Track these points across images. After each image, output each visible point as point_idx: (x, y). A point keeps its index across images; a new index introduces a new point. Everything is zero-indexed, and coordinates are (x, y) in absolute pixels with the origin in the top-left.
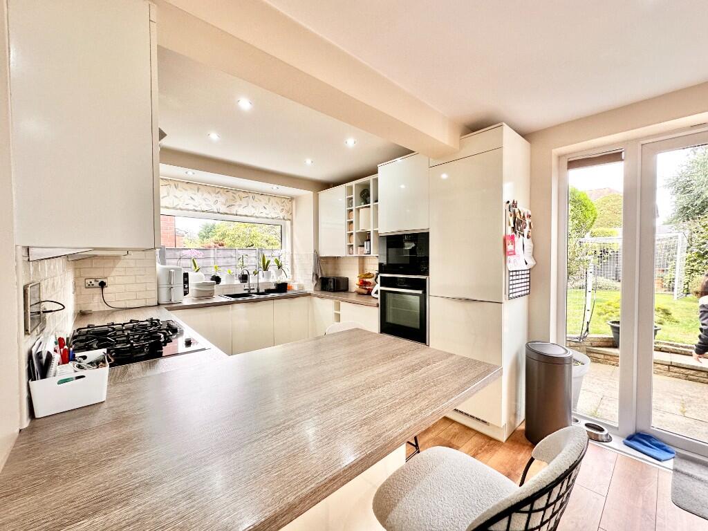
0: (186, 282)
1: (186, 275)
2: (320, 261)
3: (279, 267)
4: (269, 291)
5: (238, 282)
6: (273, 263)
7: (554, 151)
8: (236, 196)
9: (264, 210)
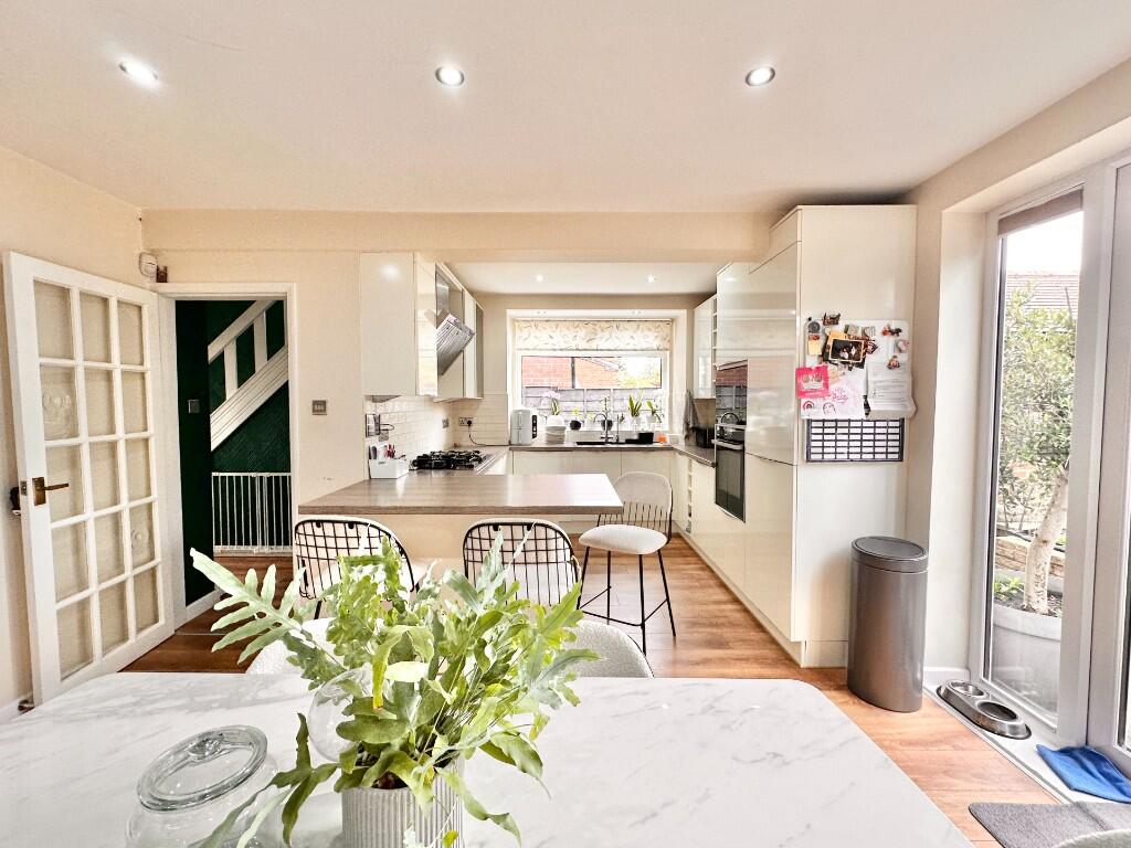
0: (535, 425)
1: (535, 418)
2: (693, 404)
3: (653, 412)
4: (628, 441)
5: (599, 428)
6: (645, 406)
7: (945, 212)
8: (597, 328)
9: (632, 342)
